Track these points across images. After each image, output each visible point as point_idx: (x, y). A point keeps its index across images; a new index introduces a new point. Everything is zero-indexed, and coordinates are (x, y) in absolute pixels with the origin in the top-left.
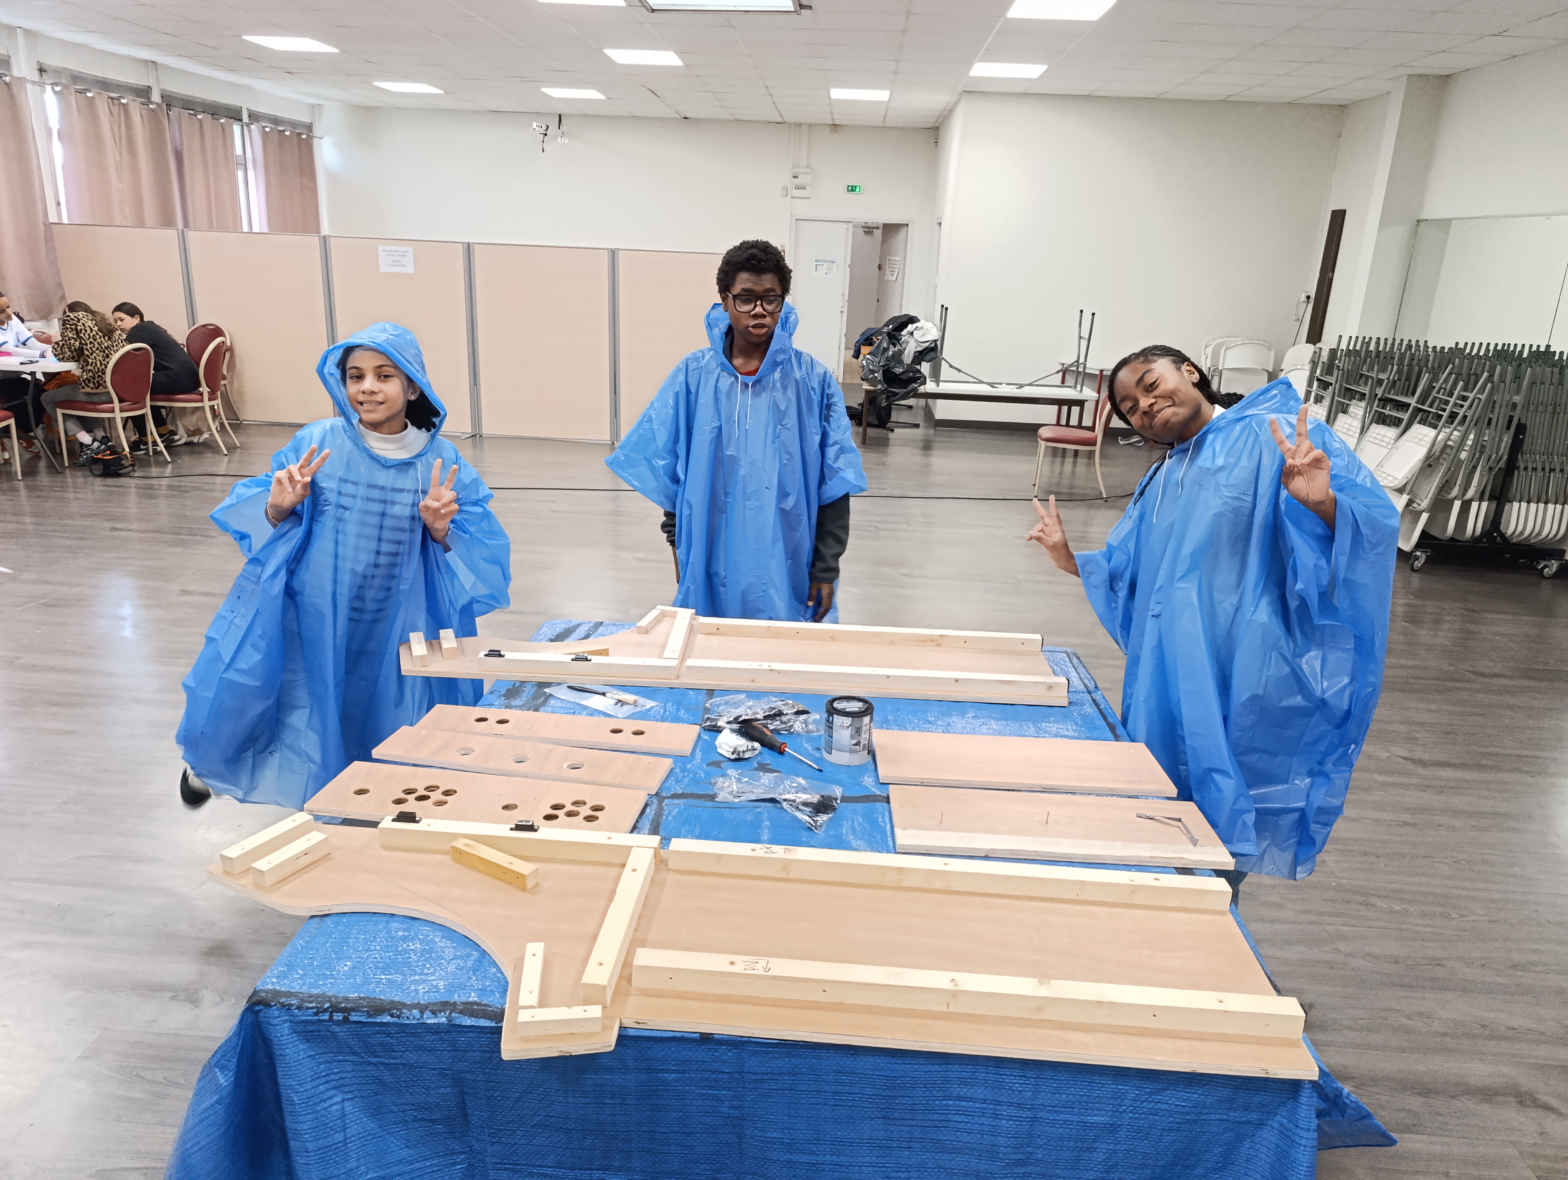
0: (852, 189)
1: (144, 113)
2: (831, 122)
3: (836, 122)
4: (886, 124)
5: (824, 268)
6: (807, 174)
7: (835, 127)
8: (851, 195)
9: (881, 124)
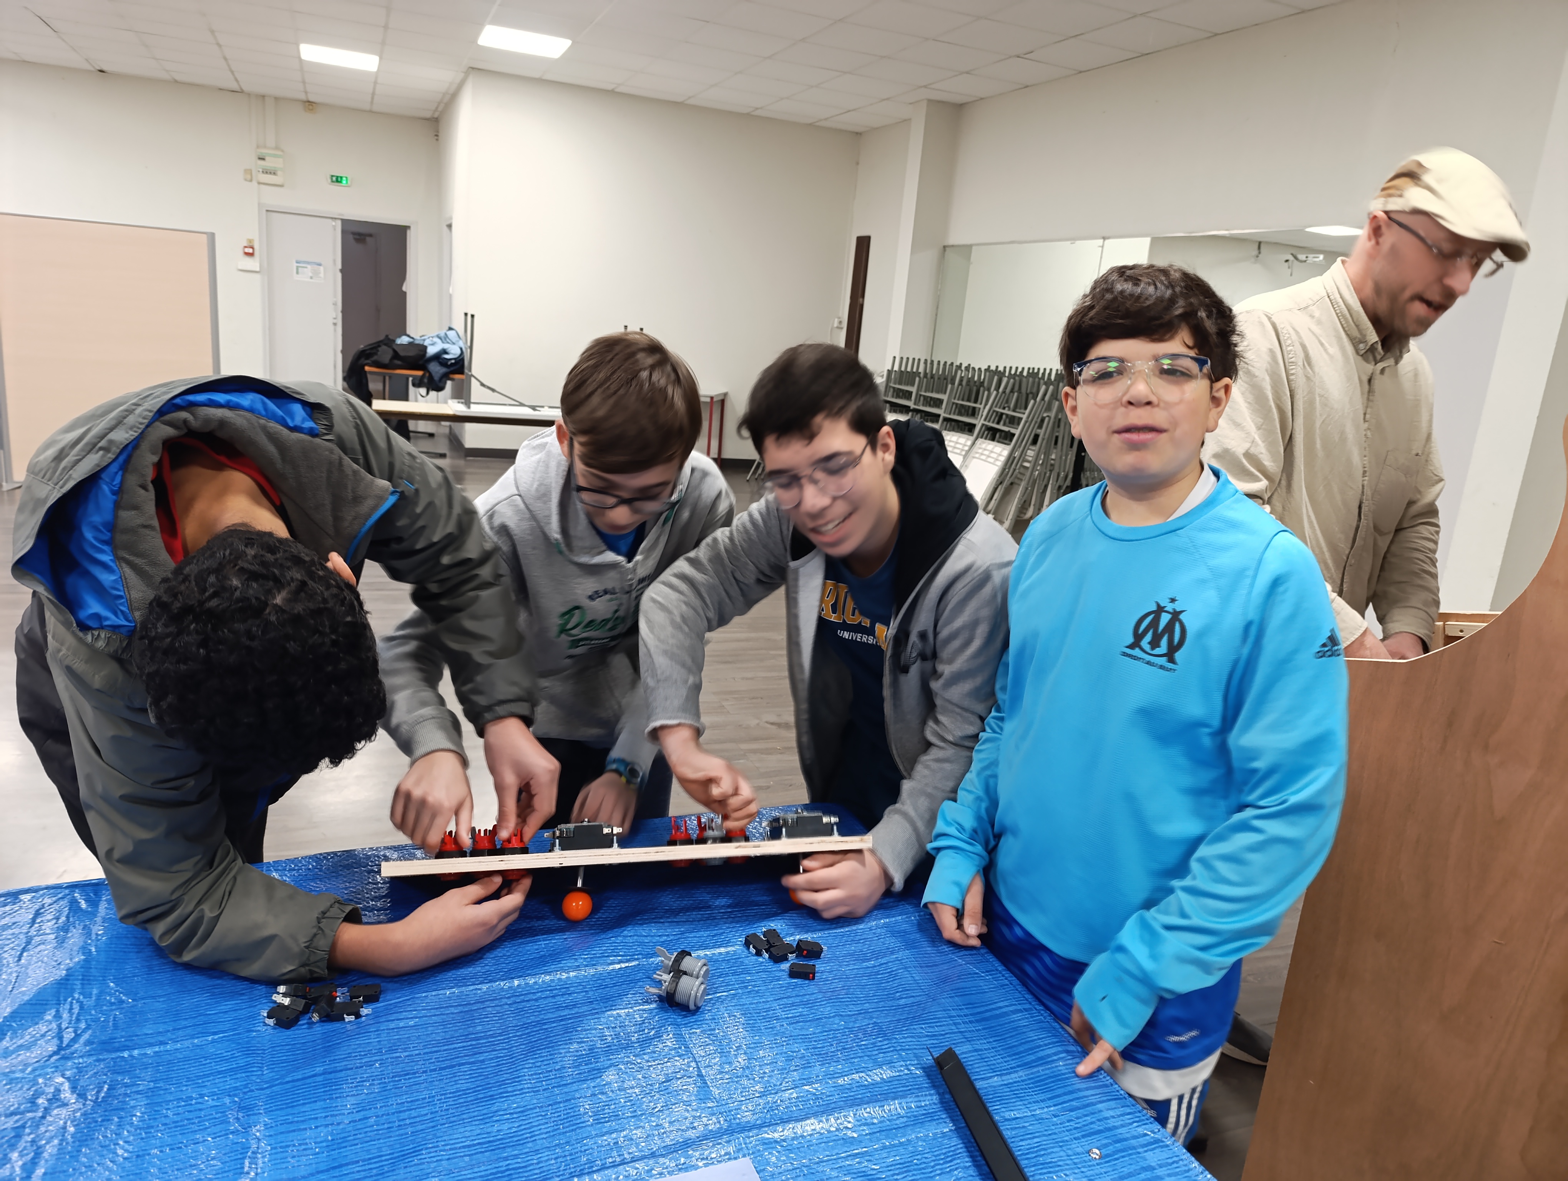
0: (337, 180)
2: (303, 97)
3: (312, 98)
4: (375, 108)
5: (308, 270)
6: (275, 156)
7: (309, 105)
8: (335, 188)
9: (367, 107)
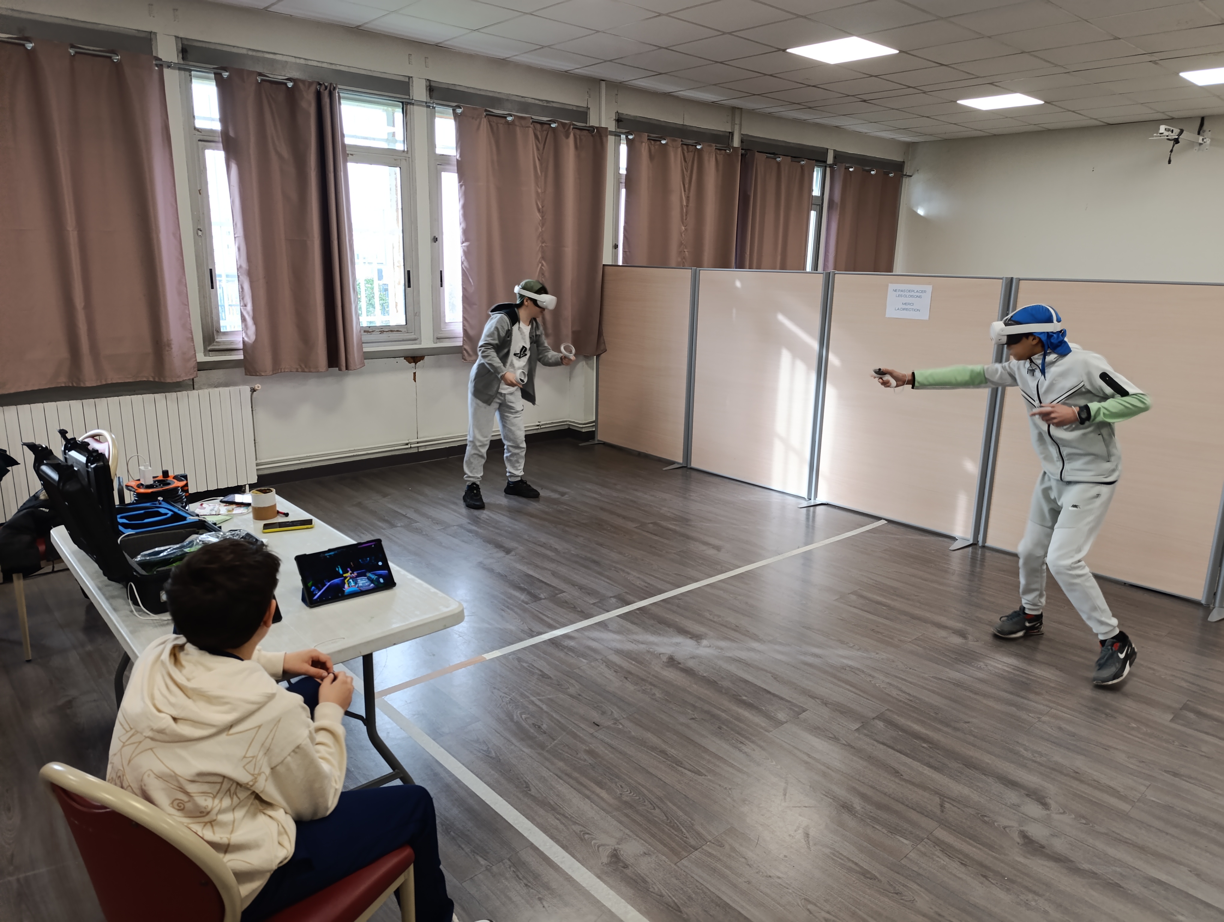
1: (720, 158)
